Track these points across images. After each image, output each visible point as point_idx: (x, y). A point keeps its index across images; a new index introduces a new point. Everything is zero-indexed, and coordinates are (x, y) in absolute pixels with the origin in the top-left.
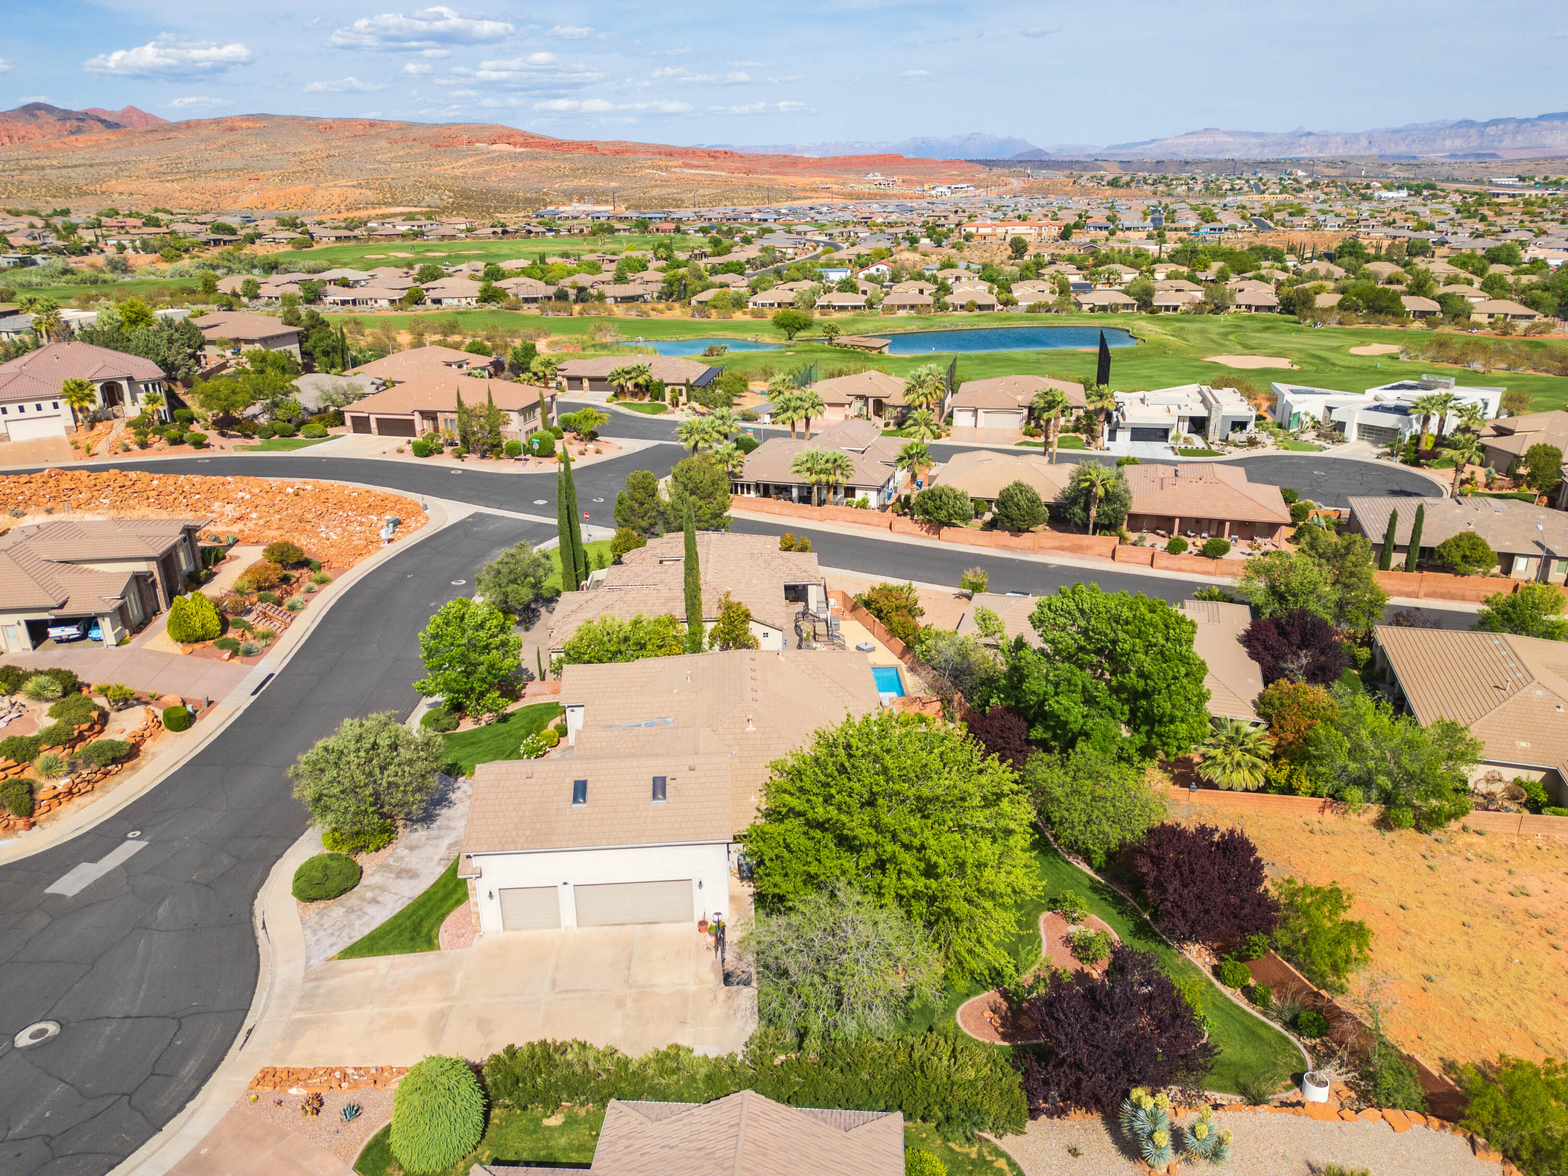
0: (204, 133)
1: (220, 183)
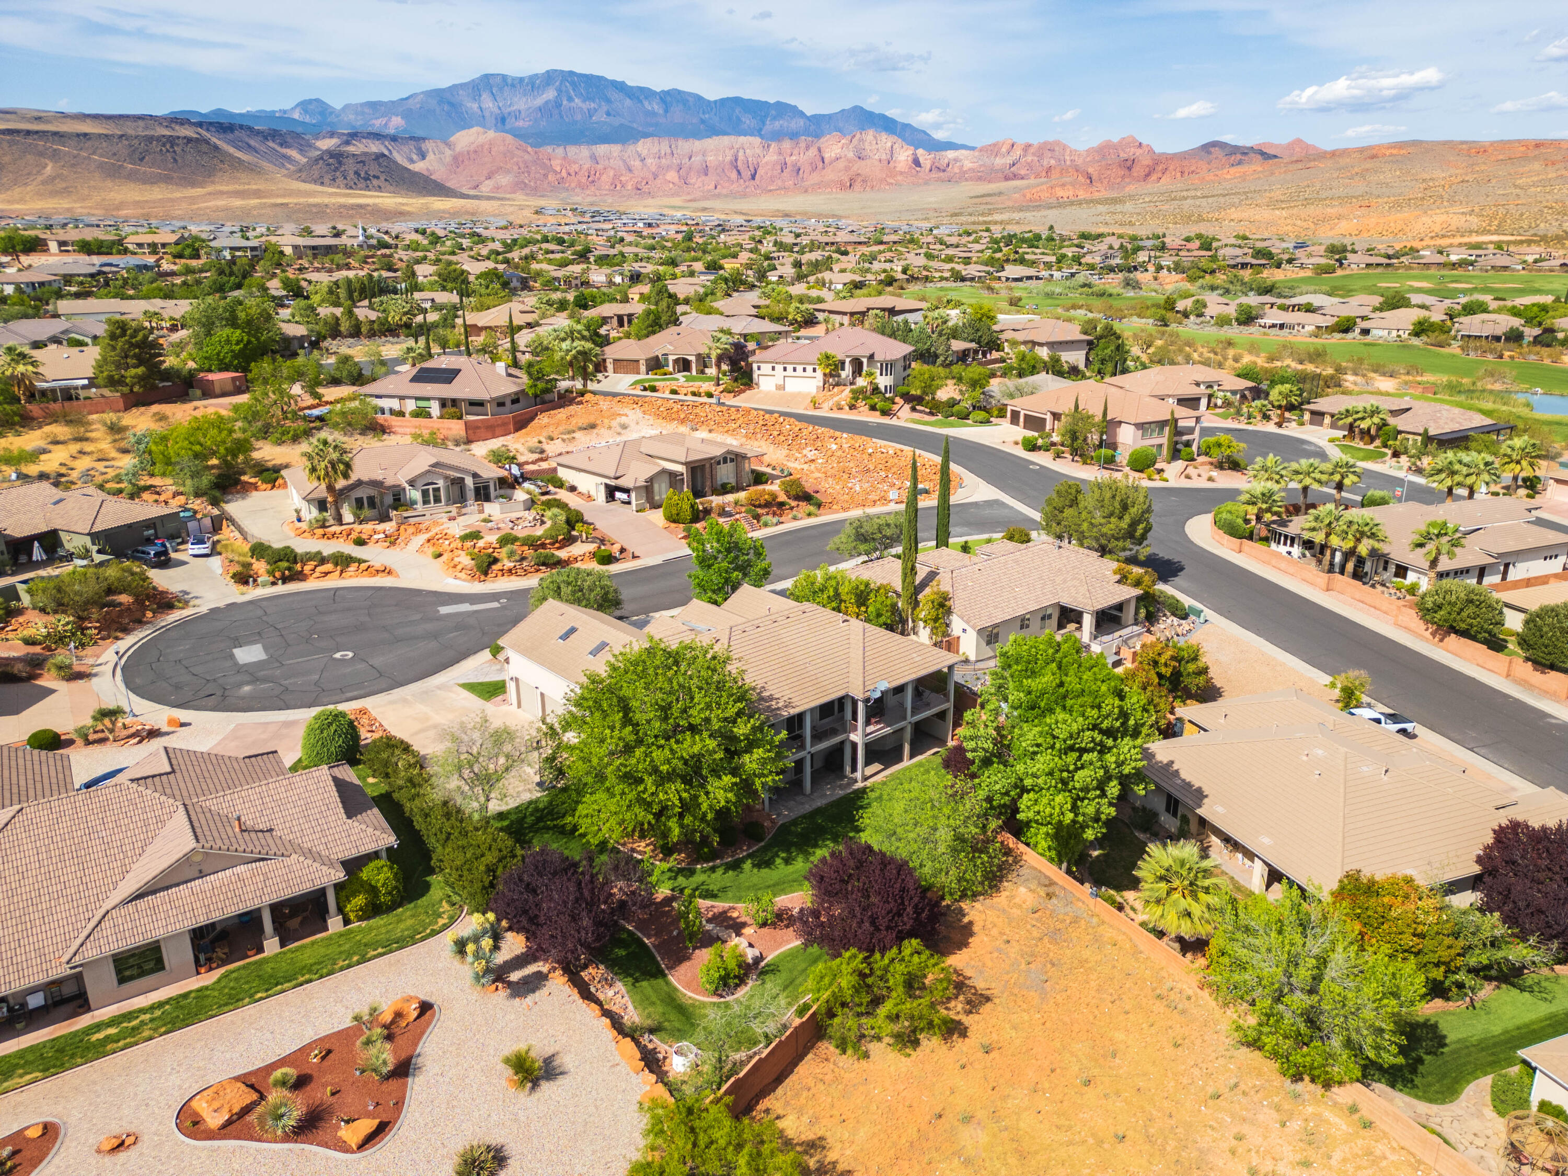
0: (1343, 161)
1: (1329, 210)
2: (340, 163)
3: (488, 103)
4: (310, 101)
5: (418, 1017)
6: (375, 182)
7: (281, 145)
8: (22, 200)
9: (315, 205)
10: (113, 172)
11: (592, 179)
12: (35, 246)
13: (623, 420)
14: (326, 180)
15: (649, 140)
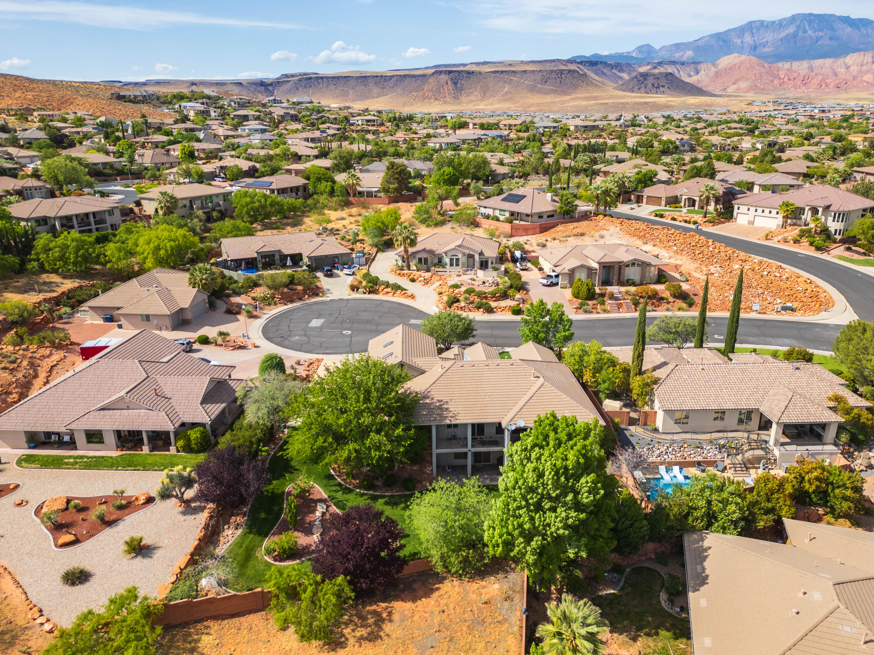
2: (645, 79)
3: (748, 39)
4: (643, 46)
5: (143, 504)
6: (662, 89)
7: (619, 71)
8: (492, 104)
9: (621, 103)
10: (532, 89)
11: (805, 81)
12: (463, 125)
13: (604, 233)
14: (635, 89)
15: (857, 53)
